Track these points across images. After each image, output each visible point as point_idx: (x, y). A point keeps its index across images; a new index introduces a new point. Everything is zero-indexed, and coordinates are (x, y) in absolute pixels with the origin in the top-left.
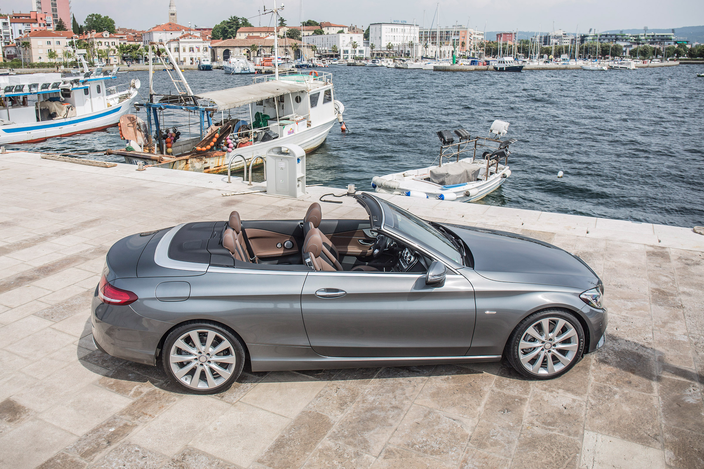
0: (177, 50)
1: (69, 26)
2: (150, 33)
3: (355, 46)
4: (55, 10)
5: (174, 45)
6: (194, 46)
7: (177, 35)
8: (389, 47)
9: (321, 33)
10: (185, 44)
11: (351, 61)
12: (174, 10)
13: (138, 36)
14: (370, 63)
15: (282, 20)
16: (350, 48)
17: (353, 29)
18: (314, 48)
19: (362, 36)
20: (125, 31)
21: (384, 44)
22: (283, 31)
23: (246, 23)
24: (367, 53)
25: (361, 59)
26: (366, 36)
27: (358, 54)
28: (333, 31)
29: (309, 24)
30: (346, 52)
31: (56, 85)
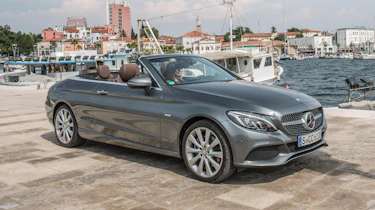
0: (198, 48)
1: (129, 34)
2: (181, 38)
3: (325, 45)
4: (120, 24)
5: (195, 46)
6: (209, 45)
7: (198, 39)
8: (351, 45)
9: (302, 36)
10: (204, 45)
11: (322, 55)
12: (199, 23)
13: (173, 40)
14: (335, 56)
15: (274, 28)
16: (322, 47)
17: (325, 34)
18: (295, 47)
19: (331, 38)
20: (165, 37)
21: (348, 44)
22: (274, 36)
23: (248, 31)
24: (334, 50)
25: (329, 54)
26: (335, 38)
27: (328, 51)
28: (310, 35)
29: (293, 30)
30: (319, 49)
31: (93, 58)
